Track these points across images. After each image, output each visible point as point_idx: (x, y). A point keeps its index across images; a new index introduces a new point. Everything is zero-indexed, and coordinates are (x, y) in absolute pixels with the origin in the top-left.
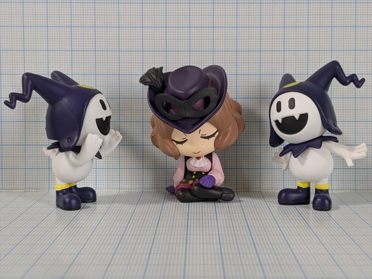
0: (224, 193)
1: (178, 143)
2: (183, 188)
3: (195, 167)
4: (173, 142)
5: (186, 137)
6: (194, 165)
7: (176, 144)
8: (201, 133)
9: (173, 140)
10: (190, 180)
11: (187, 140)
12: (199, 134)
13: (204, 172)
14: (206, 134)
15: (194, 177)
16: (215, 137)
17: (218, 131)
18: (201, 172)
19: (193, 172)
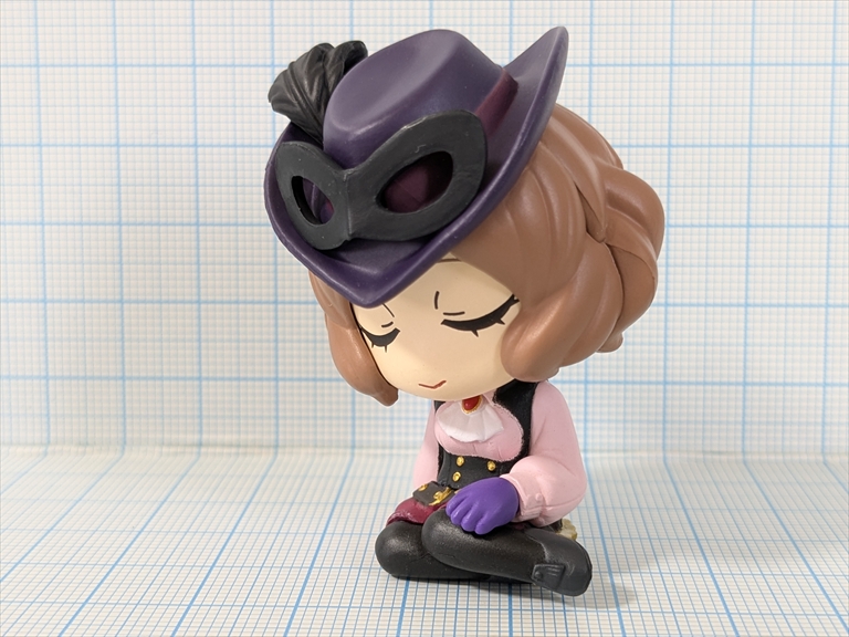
1: (374, 339)
4: (365, 335)
7: (370, 343)
9: (362, 328)
10: (442, 487)
11: (396, 331)
12: (436, 307)
13: (495, 462)
14: (463, 313)
15: (457, 477)
16: (503, 323)
17: (517, 301)
18: (482, 459)
19: (456, 457)
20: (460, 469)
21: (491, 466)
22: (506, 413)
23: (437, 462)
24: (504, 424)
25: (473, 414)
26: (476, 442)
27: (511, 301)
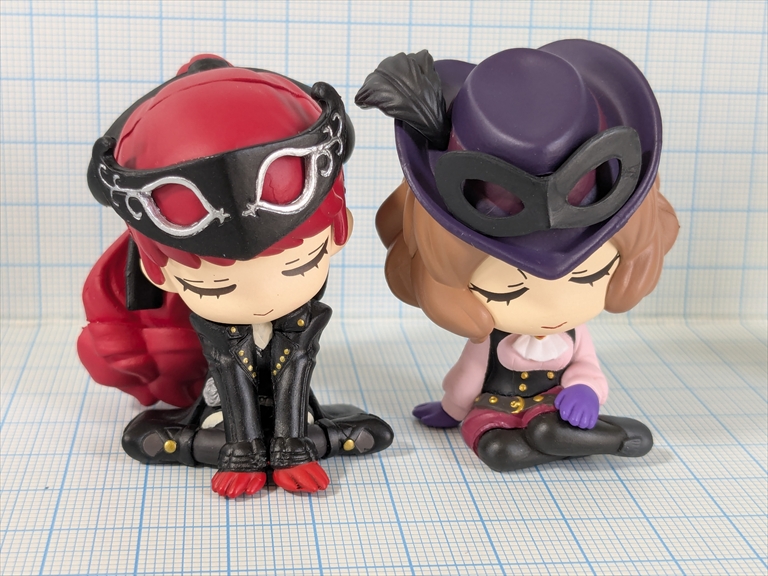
0: (627, 439)
1: (492, 296)
3: (531, 360)
4: (477, 293)
6: (530, 357)
7: (484, 299)
9: (476, 288)
11: (525, 289)
13: (553, 372)
14: (586, 271)
15: (522, 387)
16: (609, 274)
17: (619, 257)
18: (543, 371)
19: (521, 373)
20: (524, 381)
21: (551, 376)
24: (567, 344)
27: (616, 257)
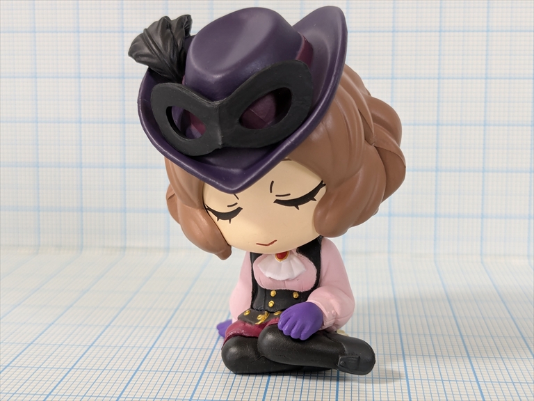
2: (241, 335)
5: (236, 200)
8: (276, 191)
10: (261, 312)
12: (271, 192)
13: (298, 292)
14: (289, 194)
15: (271, 304)
16: (315, 200)
17: (325, 185)
18: (289, 291)
19: (270, 291)
20: (273, 298)
21: (295, 296)
22: (306, 259)
23: (251, 295)
24: (306, 267)
25: (284, 262)
26: (287, 280)
27: (321, 186)
